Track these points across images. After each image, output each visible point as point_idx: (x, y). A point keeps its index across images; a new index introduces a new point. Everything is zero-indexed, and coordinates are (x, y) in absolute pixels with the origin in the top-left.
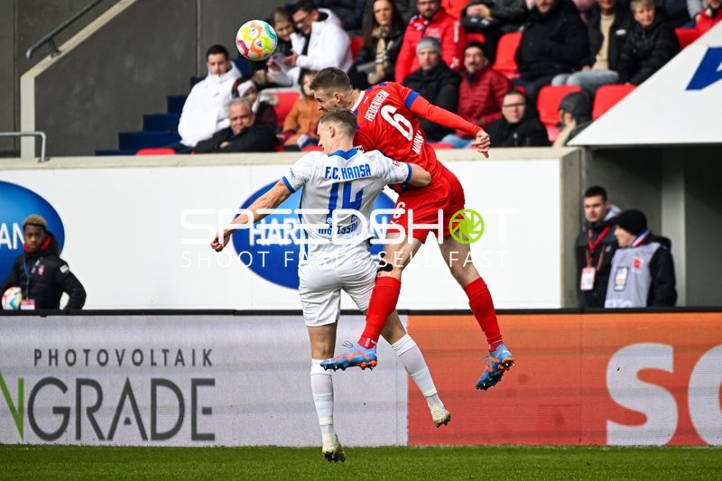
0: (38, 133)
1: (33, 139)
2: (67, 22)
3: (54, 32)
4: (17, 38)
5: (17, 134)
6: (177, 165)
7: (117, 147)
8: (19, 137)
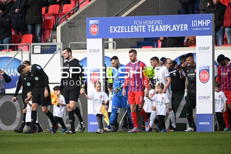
0: (113, 42)
1: (112, 43)
2: (122, 10)
3: (118, 13)
4: (108, 14)
5: (108, 42)
6: (153, 51)
7: (136, 46)
8: (108, 43)
